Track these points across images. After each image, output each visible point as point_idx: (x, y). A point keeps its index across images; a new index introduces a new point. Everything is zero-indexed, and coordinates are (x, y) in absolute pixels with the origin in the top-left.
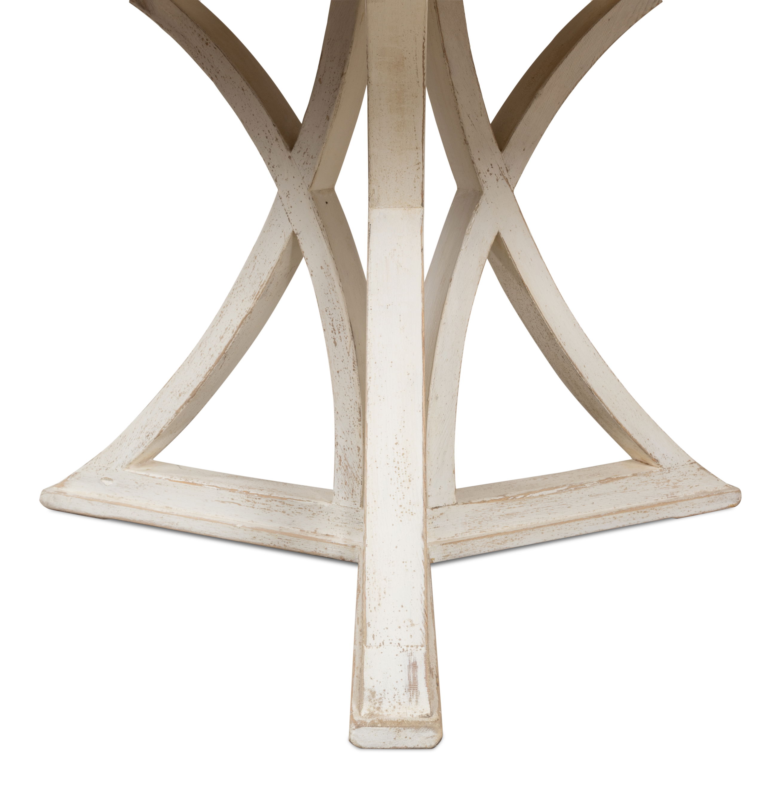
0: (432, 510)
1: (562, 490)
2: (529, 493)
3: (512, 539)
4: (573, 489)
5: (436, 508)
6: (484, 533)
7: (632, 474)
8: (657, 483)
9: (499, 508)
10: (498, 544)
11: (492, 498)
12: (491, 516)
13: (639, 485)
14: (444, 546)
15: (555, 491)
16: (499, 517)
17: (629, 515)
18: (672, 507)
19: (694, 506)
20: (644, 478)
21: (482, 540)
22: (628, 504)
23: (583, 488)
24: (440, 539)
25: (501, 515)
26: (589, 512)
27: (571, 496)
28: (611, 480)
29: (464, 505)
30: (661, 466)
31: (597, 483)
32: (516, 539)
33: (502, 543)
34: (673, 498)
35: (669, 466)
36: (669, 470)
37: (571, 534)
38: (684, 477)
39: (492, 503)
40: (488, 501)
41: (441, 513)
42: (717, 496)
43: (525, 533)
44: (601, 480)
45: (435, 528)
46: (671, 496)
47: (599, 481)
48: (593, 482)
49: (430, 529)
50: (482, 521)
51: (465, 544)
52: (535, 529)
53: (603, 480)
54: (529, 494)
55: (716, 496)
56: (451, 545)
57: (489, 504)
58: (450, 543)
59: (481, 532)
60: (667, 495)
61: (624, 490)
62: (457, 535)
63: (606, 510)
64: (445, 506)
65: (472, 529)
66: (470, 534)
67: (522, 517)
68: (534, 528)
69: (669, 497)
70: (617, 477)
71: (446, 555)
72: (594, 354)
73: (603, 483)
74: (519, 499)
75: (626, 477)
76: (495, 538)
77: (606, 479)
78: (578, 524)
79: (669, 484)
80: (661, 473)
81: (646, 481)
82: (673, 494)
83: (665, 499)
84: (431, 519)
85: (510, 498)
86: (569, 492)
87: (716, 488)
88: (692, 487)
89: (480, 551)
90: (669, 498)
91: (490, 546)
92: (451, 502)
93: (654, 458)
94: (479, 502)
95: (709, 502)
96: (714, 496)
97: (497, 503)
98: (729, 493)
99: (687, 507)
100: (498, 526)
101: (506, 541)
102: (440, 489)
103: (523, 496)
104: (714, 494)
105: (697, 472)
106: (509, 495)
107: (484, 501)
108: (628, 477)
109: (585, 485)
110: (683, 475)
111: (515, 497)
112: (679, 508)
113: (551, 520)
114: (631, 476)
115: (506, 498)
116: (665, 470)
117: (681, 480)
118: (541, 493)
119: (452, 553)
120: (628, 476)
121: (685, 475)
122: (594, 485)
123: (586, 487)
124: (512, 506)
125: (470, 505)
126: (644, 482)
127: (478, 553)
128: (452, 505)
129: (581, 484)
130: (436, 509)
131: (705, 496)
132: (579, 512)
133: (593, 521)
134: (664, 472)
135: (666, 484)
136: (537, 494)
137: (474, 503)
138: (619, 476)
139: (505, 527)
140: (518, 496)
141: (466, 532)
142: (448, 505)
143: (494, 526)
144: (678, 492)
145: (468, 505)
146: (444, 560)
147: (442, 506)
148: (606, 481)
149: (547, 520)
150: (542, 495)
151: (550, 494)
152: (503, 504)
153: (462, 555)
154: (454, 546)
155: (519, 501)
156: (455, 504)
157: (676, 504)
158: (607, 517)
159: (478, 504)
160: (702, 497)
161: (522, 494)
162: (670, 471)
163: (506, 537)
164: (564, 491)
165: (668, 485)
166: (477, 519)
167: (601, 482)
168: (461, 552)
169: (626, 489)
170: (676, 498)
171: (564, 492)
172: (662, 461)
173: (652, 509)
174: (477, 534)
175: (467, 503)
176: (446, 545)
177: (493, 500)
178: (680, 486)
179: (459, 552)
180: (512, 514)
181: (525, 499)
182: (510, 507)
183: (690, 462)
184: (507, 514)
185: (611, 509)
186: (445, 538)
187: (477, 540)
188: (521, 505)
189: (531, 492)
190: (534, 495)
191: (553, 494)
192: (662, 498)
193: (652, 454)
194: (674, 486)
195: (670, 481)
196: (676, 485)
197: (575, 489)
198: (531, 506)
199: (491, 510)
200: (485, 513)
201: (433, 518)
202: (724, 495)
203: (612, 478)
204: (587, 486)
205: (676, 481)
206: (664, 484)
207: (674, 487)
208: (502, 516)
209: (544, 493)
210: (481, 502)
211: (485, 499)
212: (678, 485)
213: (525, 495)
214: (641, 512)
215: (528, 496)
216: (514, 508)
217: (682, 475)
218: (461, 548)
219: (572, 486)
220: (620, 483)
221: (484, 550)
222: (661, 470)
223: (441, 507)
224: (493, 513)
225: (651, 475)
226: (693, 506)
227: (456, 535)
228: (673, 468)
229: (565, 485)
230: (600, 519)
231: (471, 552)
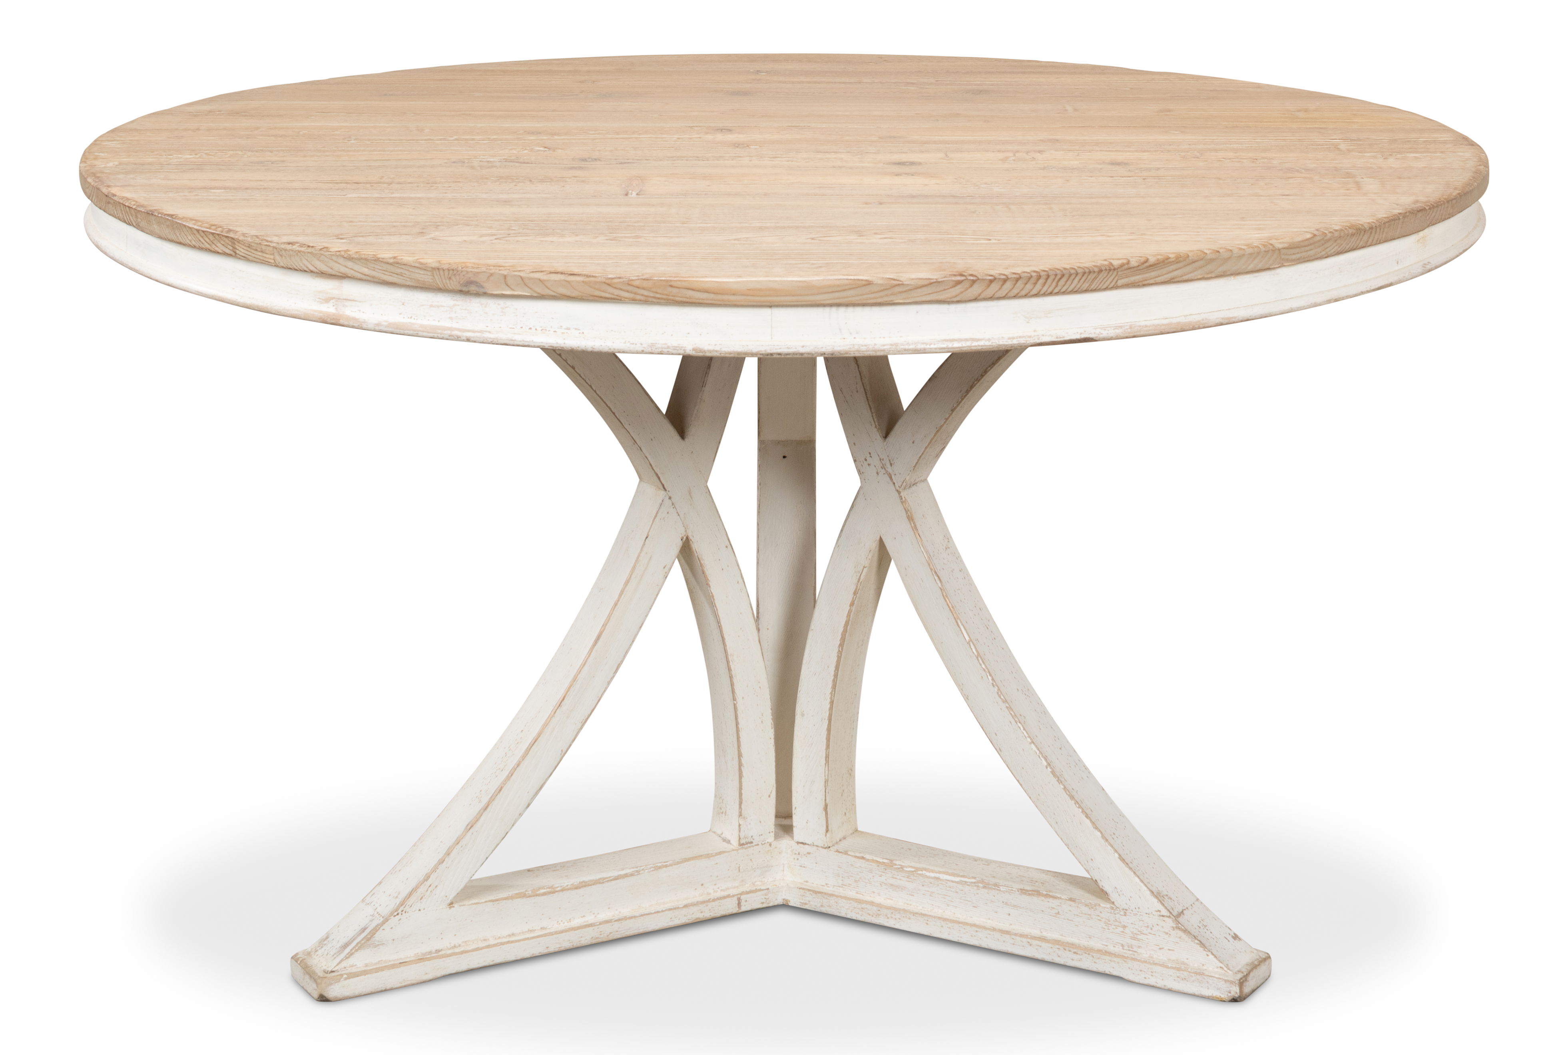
0: (798, 844)
1: (966, 882)
2: (922, 869)
3: (886, 915)
4: (981, 885)
5: (802, 843)
6: (861, 896)
7: (1069, 897)
8: (1105, 923)
9: (881, 873)
10: (870, 915)
11: (875, 858)
12: (870, 878)
13: (1077, 915)
14: (801, 890)
15: (958, 879)
16: (881, 884)
17: (1052, 948)
18: (1118, 963)
19: (1154, 974)
20: (1085, 910)
21: (849, 902)
22: (1062, 935)
23: (994, 889)
24: (807, 882)
25: (882, 883)
26: (1004, 923)
27: (977, 894)
28: (1037, 894)
29: (837, 853)
30: (1113, 903)
31: (1017, 890)
32: (892, 917)
33: (874, 916)
34: (1131, 952)
35: (1126, 907)
36: (1125, 913)
37: (967, 941)
38: (1150, 931)
39: (871, 864)
40: (868, 860)
41: (809, 852)
42: (1193, 975)
43: (904, 915)
44: (1024, 890)
45: (801, 866)
46: (1128, 949)
47: (1021, 889)
48: (1012, 888)
49: (795, 865)
50: (859, 881)
51: (827, 898)
52: (917, 915)
53: (1027, 891)
54: (922, 871)
55: (1191, 974)
56: (810, 892)
57: (867, 863)
58: (809, 890)
59: (857, 893)
60: (1123, 946)
61: (1056, 914)
62: (828, 885)
63: (1027, 930)
64: (813, 845)
65: (846, 885)
66: (844, 890)
67: (910, 895)
68: (917, 913)
69: (1125, 948)
70: (1048, 893)
71: (805, 902)
72: (1010, 722)
73: (1025, 894)
74: (906, 871)
75: (1060, 898)
76: (864, 906)
77: (1031, 891)
78: (977, 931)
79: (1125, 931)
80: (1112, 912)
81: (1089, 915)
82: (1132, 948)
83: (1118, 950)
84: (795, 854)
85: (896, 866)
86: (975, 888)
87: (1203, 965)
88: (1163, 948)
89: (846, 913)
90: (1126, 950)
91: (859, 913)
92: (820, 844)
93: (1101, 887)
94: (856, 857)
95: (1178, 977)
96: (1188, 973)
97: (878, 866)
98: (1213, 978)
99: (1143, 972)
100: (879, 894)
101: (879, 915)
102: (807, 823)
103: (913, 870)
104: (1189, 970)
105: (1171, 931)
106: (897, 862)
107: (863, 858)
108: (1062, 899)
109: (999, 887)
110: (1148, 927)
111: (902, 867)
112: (1129, 968)
113: (949, 914)
114: (1066, 900)
115: (890, 865)
116: (1118, 909)
117: (1144, 932)
118: (937, 875)
119: (811, 903)
120: (1063, 897)
121: (1151, 929)
122: (1012, 891)
123: (1000, 890)
124: (898, 877)
125: (844, 856)
126: (1085, 914)
127: (843, 915)
128: (822, 847)
129: (996, 885)
130: (802, 845)
131: (1172, 968)
132: (989, 919)
133: (997, 935)
134: (1117, 912)
135: (1121, 929)
136: (932, 875)
137: (849, 855)
138: (1051, 894)
139: (888, 899)
140: (906, 868)
141: (839, 887)
142: (817, 846)
143: (874, 892)
144: (1139, 947)
145: (841, 854)
146: (799, 906)
147: (810, 844)
148: (1030, 892)
149: (944, 912)
150: (938, 878)
151: (949, 881)
152: (886, 869)
153: (824, 910)
154: (814, 895)
155: (907, 874)
156: (825, 847)
157: (1125, 961)
158: (1018, 939)
159: (854, 859)
160: (1167, 967)
161: (911, 867)
162: (1128, 914)
163: (879, 910)
164: (969, 883)
165: (1123, 932)
166: (852, 875)
167: (1023, 891)
168: (822, 906)
169: (1058, 913)
170: (1136, 954)
171: (968, 885)
172: (1113, 896)
173: (1086, 953)
174: (852, 894)
175: (841, 852)
176: (804, 891)
177: (873, 861)
178: (1143, 940)
179: (819, 905)
180: (898, 887)
181: (915, 875)
182: (895, 876)
183: (1159, 913)
184: (892, 885)
185: (1036, 932)
186: (813, 883)
187: (842, 900)
188: (910, 880)
189: (926, 870)
190: (928, 874)
191: (952, 881)
192: (1114, 947)
193: (1099, 881)
194: (1133, 936)
195: (1127, 928)
196: (1135, 936)
197: (984, 887)
198: (923, 886)
199: (871, 871)
200: (862, 872)
201: (799, 854)
202: (1205, 977)
203: (1041, 892)
204: (1002, 889)
205: (1136, 932)
206: (1116, 928)
207: (1134, 938)
208: (885, 884)
209: (942, 876)
210: (858, 857)
211: (865, 857)
212: (1139, 937)
213: (917, 869)
214: (1070, 951)
215: (919, 872)
216: (900, 880)
217: (1146, 926)
218: (821, 901)
219: (983, 881)
220: (1049, 902)
221: (852, 916)
222: (1112, 908)
223: (808, 844)
224: (873, 876)
225: (1096, 909)
226: (1152, 974)
227: (826, 884)
228: (1131, 912)
229: (975, 878)
230: (1008, 936)
231: (833, 910)
